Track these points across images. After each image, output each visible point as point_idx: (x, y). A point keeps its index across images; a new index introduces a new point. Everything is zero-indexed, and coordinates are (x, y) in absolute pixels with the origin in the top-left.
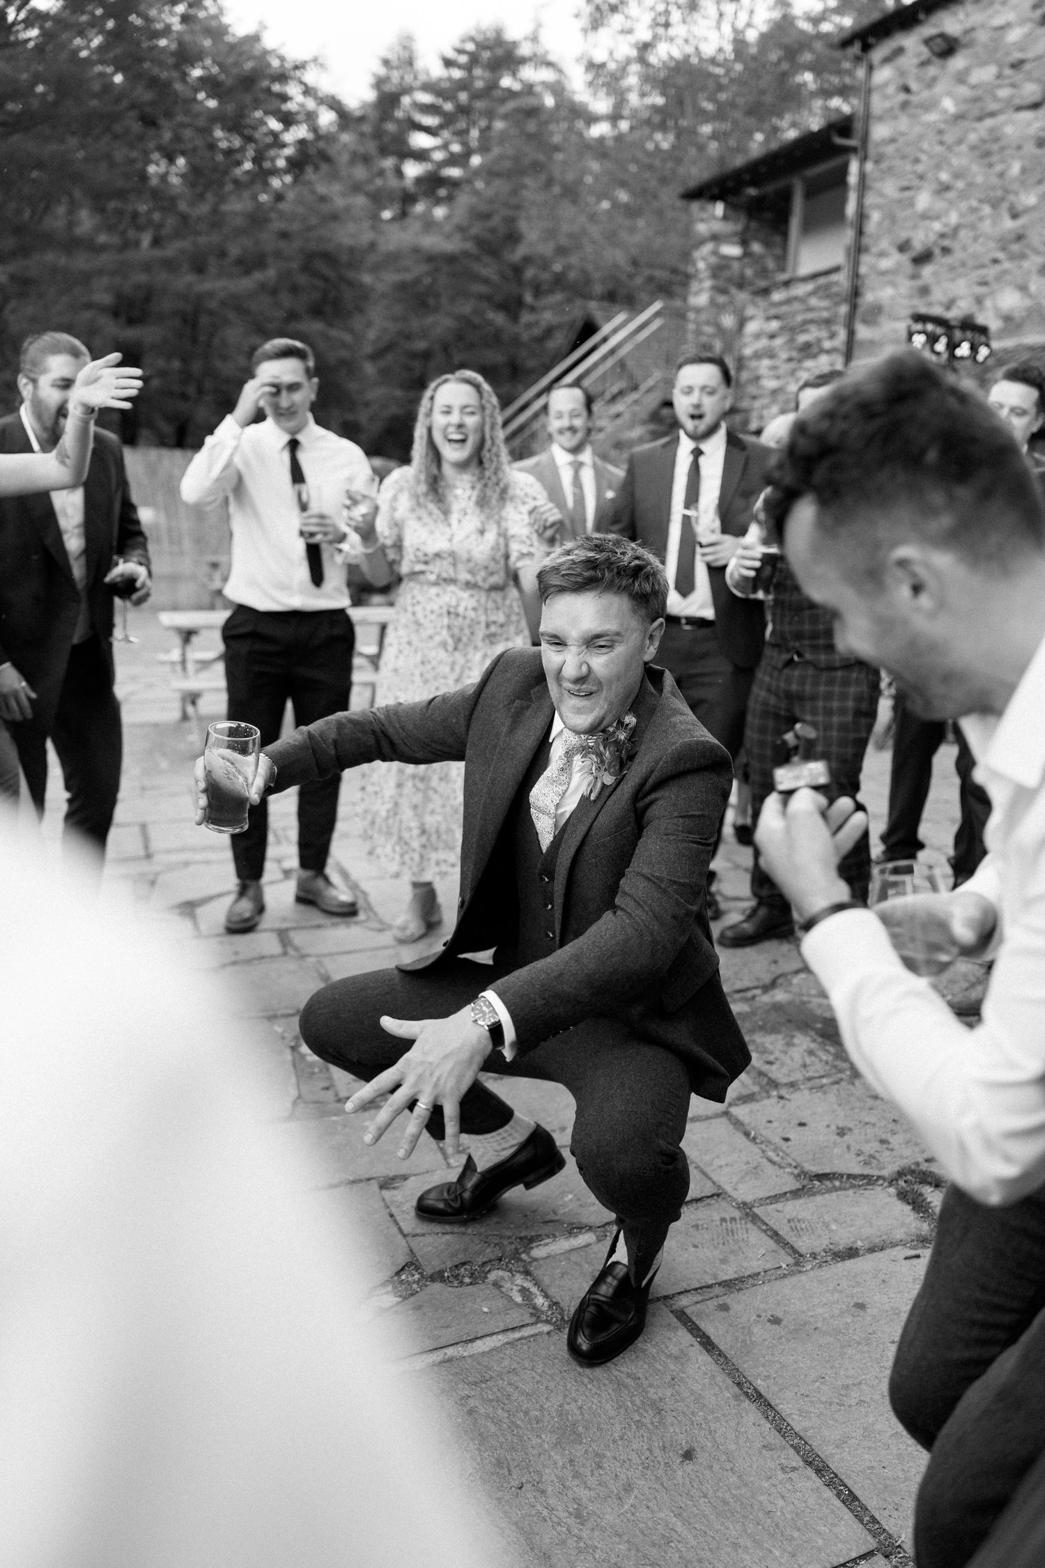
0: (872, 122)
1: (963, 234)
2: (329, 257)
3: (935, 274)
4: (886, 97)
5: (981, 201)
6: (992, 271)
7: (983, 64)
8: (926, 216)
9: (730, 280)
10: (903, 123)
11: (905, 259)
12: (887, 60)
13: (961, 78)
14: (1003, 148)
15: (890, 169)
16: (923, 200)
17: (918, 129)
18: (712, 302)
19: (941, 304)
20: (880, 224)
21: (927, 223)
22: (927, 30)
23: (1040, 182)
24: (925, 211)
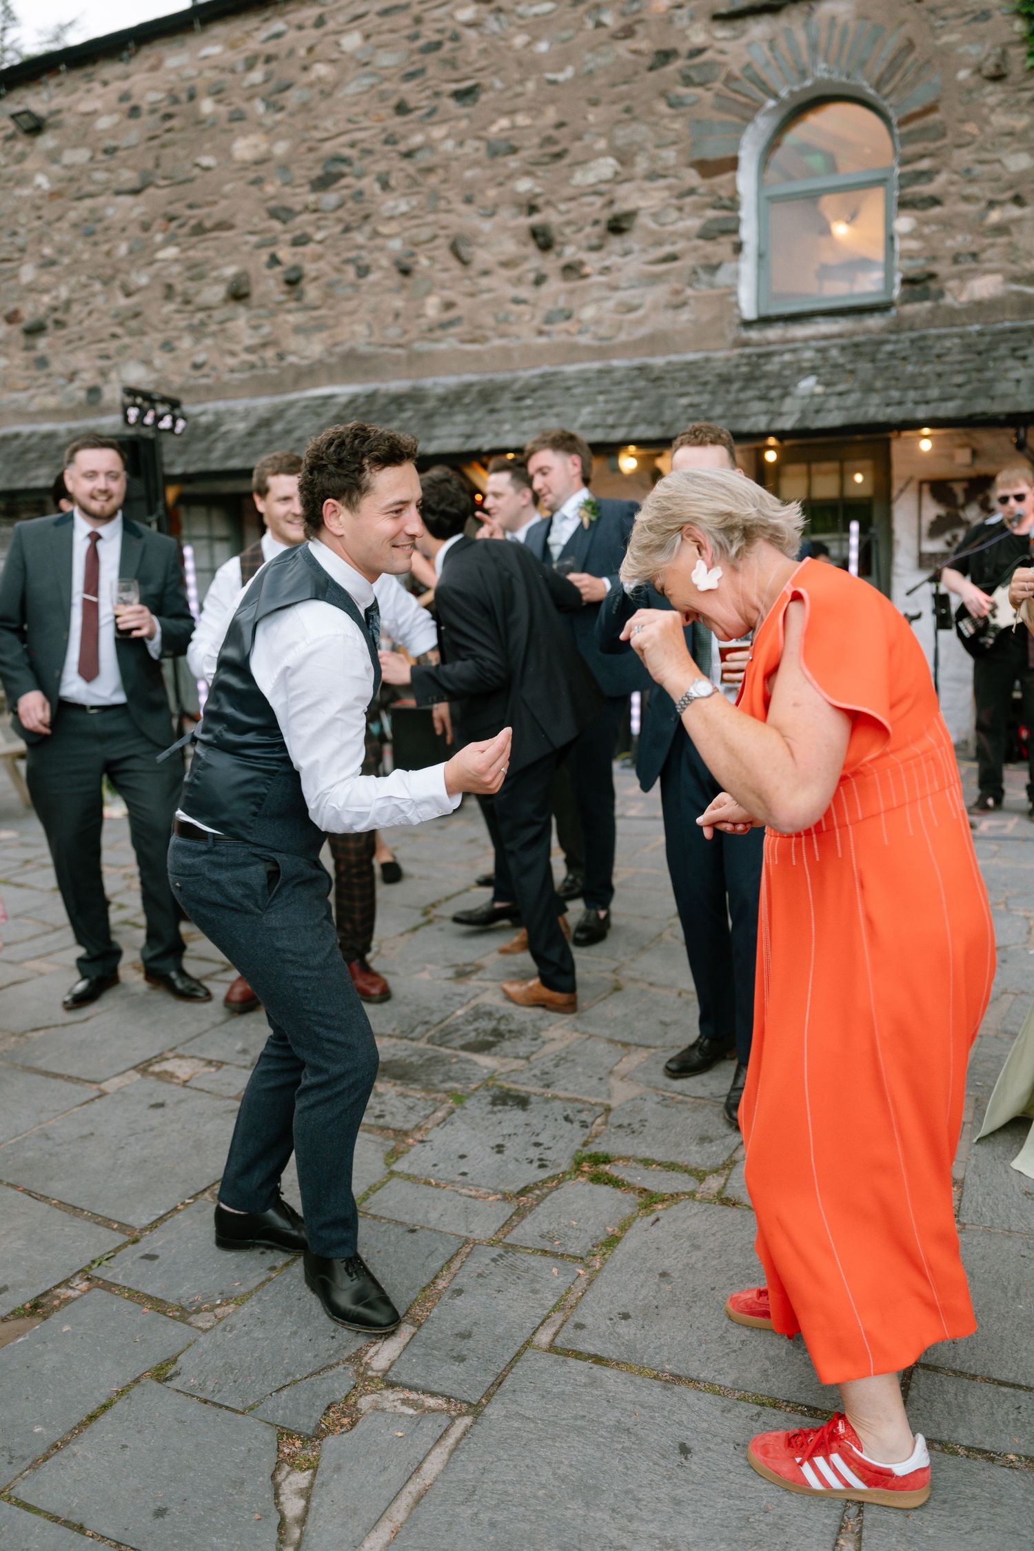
1: (75, 308)
3: (50, 346)
5: (90, 277)
6: (113, 346)
7: (75, 147)
8: (31, 289)
11: (16, 330)
13: (53, 156)
14: (107, 229)
16: (28, 273)
17: (11, 203)
19: (62, 375)
21: (34, 296)
22: (12, 104)
23: (151, 263)
24: (30, 284)
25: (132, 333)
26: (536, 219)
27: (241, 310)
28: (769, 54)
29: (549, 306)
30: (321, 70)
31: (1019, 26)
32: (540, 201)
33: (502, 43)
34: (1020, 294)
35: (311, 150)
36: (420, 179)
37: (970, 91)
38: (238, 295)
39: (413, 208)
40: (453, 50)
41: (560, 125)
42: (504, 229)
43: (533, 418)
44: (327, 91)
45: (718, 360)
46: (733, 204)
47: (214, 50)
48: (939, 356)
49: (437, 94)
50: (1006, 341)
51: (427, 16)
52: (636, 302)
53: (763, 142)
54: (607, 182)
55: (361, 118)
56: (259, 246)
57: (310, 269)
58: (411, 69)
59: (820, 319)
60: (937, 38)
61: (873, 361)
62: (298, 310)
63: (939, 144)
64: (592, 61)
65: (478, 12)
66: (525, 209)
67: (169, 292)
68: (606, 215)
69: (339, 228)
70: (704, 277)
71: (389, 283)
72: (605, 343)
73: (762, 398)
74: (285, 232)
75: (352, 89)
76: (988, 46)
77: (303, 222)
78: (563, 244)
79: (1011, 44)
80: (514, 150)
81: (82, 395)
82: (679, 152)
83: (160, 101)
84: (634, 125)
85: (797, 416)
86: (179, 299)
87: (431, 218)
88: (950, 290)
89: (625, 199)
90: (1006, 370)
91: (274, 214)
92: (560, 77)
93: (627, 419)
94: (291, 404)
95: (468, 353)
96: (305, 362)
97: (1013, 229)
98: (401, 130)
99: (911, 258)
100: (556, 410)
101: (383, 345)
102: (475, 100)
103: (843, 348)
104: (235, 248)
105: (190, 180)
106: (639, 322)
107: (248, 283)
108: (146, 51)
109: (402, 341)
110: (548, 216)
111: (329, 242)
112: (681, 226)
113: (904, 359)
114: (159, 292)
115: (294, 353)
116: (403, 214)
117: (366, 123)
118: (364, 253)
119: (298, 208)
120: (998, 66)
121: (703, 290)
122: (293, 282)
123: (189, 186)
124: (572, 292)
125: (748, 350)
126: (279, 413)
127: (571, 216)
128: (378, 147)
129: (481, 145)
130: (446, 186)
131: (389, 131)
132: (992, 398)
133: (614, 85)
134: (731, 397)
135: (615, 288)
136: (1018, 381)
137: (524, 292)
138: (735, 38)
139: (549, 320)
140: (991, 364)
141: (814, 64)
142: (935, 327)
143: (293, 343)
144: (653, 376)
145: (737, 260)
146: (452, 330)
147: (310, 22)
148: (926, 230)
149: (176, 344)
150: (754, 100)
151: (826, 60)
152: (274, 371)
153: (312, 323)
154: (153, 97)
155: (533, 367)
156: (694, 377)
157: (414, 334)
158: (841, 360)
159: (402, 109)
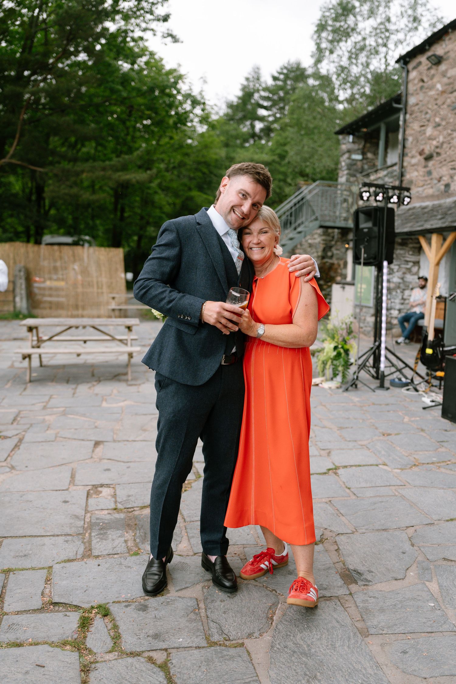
0: (409, 96)
1: (445, 146)
2: (207, 164)
3: (433, 165)
4: (415, 85)
5: (452, 130)
8: (430, 138)
9: (356, 171)
10: (421, 96)
11: (422, 158)
12: (414, 68)
13: (444, 75)
15: (416, 117)
16: (429, 131)
17: (427, 99)
18: (348, 180)
19: (436, 179)
20: (412, 143)
21: (431, 141)
22: (429, 54)
24: (430, 136)
81: (443, 187)
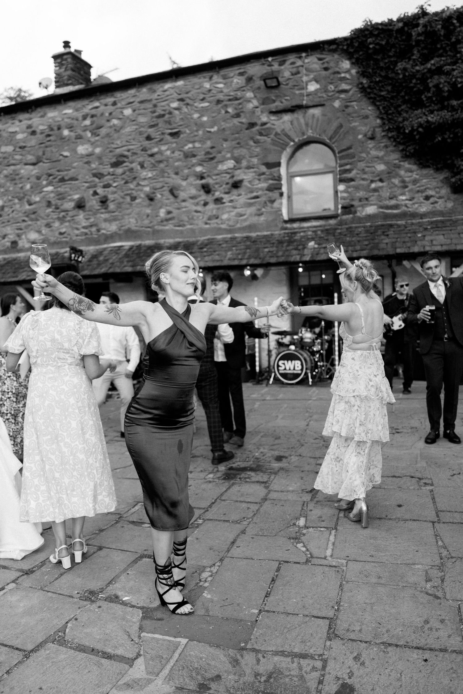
5: (13, 197)
6: (23, 225)
7: (6, 145)
14: (21, 178)
23: (41, 193)
25: (32, 220)
26: (203, 181)
27: (81, 212)
28: (291, 126)
29: (210, 214)
30: (115, 122)
31: (379, 121)
32: (205, 175)
33: (189, 116)
34: (383, 212)
35: (111, 152)
36: (157, 165)
37: (363, 143)
38: (80, 206)
39: (154, 176)
40: (169, 118)
41: (212, 148)
42: (192, 185)
43: (209, 256)
44: (117, 130)
45: (276, 235)
46: (279, 178)
47: (69, 111)
48: (357, 234)
49: (163, 134)
50: (380, 229)
51: (159, 104)
52: (243, 213)
53: (288, 156)
54: (231, 169)
55: (132, 141)
56: (89, 188)
57: (111, 197)
58: (153, 124)
59: (313, 221)
60: (351, 124)
61: (334, 236)
62: (106, 213)
63: (353, 160)
64: (224, 125)
65: (179, 104)
66: (199, 178)
67: (49, 204)
68: (231, 181)
69: (123, 182)
70: (269, 204)
71: (145, 204)
72: (231, 228)
73: (296, 249)
74: (100, 182)
75: (128, 129)
76: (368, 127)
77: (107, 179)
78: (215, 191)
79: (376, 127)
80: (194, 156)
81: (9, 244)
82: (258, 159)
83: (45, 129)
84: (242, 149)
85: (310, 256)
86: (53, 207)
87: (161, 179)
88: (359, 211)
89: (239, 175)
90: (382, 240)
91: (95, 175)
92: (212, 130)
93: (246, 257)
94: (105, 249)
95: (178, 230)
96: (109, 233)
97: (380, 190)
98: (149, 146)
99: (344, 199)
100: (217, 253)
101: (142, 227)
102: (179, 137)
103: (322, 231)
104: (79, 188)
105: (59, 161)
106: (245, 220)
107: (84, 202)
108: (39, 110)
109: (150, 225)
110: (208, 181)
111: (118, 187)
112: (260, 186)
113: (345, 235)
114: (44, 204)
115: (104, 229)
116: (150, 178)
117: (134, 143)
118: (133, 192)
119: (105, 173)
120: (372, 135)
121: (269, 209)
122: (104, 202)
123: (57, 163)
124: (218, 209)
125: (287, 231)
126: (101, 253)
127: (217, 181)
128: (139, 152)
129: (182, 153)
130: (168, 168)
131: (144, 146)
132: (379, 250)
133: (233, 134)
134: (284, 249)
135: (235, 208)
136: (387, 244)
137: (199, 208)
138: (278, 120)
139: (209, 219)
140: (376, 237)
141: (307, 131)
142: (354, 224)
143: (103, 225)
144: (253, 240)
145: (281, 199)
146: (171, 222)
147: (110, 103)
148: (350, 190)
149: (52, 224)
150: (286, 142)
151: (312, 129)
152: (96, 236)
153: (112, 218)
154: (41, 127)
155: (204, 236)
156: (268, 241)
157: (155, 223)
158: (322, 236)
159: (149, 138)
